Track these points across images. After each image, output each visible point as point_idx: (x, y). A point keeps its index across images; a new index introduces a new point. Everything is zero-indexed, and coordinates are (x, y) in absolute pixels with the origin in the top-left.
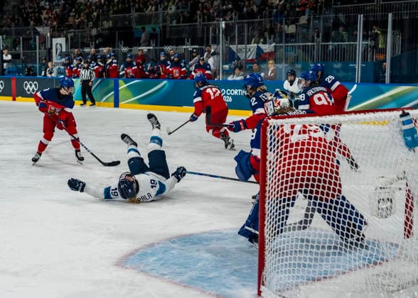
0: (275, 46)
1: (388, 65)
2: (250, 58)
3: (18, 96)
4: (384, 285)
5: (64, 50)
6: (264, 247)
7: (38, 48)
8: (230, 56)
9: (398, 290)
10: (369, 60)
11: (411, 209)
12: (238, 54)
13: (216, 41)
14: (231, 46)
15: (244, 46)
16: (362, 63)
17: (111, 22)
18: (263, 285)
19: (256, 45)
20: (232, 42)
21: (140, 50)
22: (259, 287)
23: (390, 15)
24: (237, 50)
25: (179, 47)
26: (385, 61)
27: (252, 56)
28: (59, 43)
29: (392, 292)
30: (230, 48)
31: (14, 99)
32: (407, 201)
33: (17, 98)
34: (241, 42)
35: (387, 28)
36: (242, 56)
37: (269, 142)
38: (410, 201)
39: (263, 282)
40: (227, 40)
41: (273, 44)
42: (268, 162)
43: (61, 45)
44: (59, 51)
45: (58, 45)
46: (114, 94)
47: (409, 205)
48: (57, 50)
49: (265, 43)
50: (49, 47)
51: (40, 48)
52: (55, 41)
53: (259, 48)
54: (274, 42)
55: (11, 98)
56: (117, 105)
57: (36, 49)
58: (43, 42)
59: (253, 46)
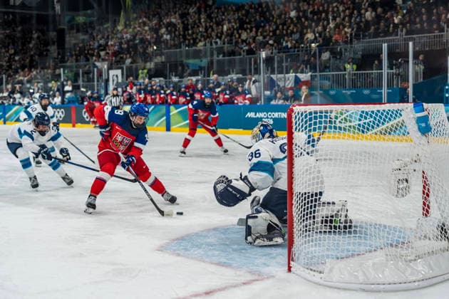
0: (311, 76)
1: (410, 90)
2: (289, 86)
3: (77, 123)
4: (403, 256)
5: (120, 80)
6: (293, 225)
7: (96, 80)
8: (271, 84)
9: (415, 260)
10: (395, 86)
11: (428, 195)
12: (279, 83)
13: (257, 71)
14: (272, 76)
15: (282, 75)
16: (388, 89)
17: (163, 57)
18: (293, 260)
19: (294, 74)
20: (273, 72)
21: (189, 80)
22: (289, 263)
23: (411, 44)
24: (277, 79)
25: (225, 77)
26: (408, 87)
27: (290, 84)
28: (116, 74)
29: (410, 261)
30: (272, 78)
31: (74, 126)
32: (424, 187)
33: (76, 125)
34: (281, 72)
35: (408, 57)
36: (281, 84)
37: (294, 128)
38: (427, 187)
39: (293, 258)
40: (268, 70)
41: (310, 74)
42: (294, 146)
43: (117, 76)
44: (115, 82)
45: (115, 77)
46: (166, 119)
47: (426, 191)
48: (113, 81)
49: (302, 72)
50: (106, 77)
51: (98, 81)
52: (112, 73)
53: (296, 77)
54: (310, 71)
55: (71, 125)
56: (168, 129)
57: (94, 81)
58: (100, 75)
59: (291, 75)
